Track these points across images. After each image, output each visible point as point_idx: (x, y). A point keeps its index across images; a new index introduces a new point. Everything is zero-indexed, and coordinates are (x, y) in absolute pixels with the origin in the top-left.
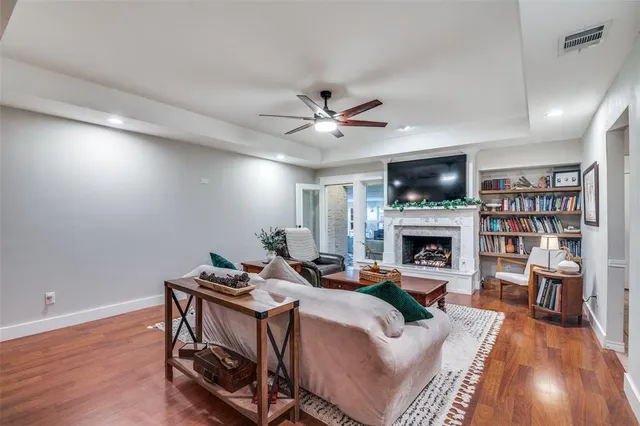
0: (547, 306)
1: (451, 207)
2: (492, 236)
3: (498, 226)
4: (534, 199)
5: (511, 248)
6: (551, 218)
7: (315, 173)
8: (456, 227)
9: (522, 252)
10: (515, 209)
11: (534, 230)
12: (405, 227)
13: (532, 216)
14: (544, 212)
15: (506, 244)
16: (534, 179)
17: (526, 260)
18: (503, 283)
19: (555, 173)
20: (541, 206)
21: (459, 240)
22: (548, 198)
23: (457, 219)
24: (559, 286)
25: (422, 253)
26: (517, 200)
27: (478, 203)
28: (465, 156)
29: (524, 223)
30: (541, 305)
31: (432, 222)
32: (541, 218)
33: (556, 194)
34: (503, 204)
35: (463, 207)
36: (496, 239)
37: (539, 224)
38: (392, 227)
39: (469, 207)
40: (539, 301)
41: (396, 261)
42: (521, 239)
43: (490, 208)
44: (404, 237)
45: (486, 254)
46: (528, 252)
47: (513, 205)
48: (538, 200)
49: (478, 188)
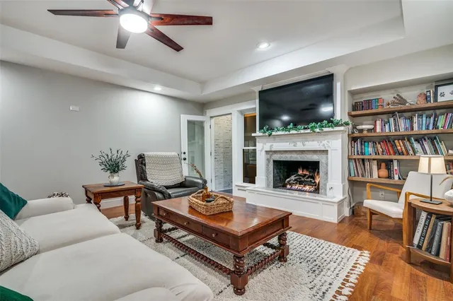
0: (429, 250)
1: (317, 130)
2: (363, 160)
3: (369, 149)
4: (411, 119)
5: (384, 172)
6: (432, 139)
7: (202, 106)
8: (323, 151)
9: (396, 177)
10: (389, 130)
11: (411, 152)
12: (275, 152)
13: (409, 137)
14: (424, 131)
15: (379, 168)
16: (412, 97)
17: (401, 187)
18: (373, 213)
19: (437, 87)
20: (420, 125)
21: (327, 164)
22: (429, 117)
23: (325, 142)
24: (447, 225)
25: (293, 177)
26: (392, 120)
27: (347, 124)
28: (332, 75)
29: (400, 145)
30: (420, 247)
31: (300, 146)
32: (420, 139)
33: (438, 112)
34: (375, 125)
35: (330, 129)
36: (367, 163)
37: (417, 146)
38: (264, 153)
39: (336, 129)
40: (416, 241)
41: (268, 185)
42: (395, 163)
43: (361, 131)
44: (274, 161)
45: (356, 179)
46: (403, 177)
47: (387, 126)
48: (415, 119)
49: (347, 109)
